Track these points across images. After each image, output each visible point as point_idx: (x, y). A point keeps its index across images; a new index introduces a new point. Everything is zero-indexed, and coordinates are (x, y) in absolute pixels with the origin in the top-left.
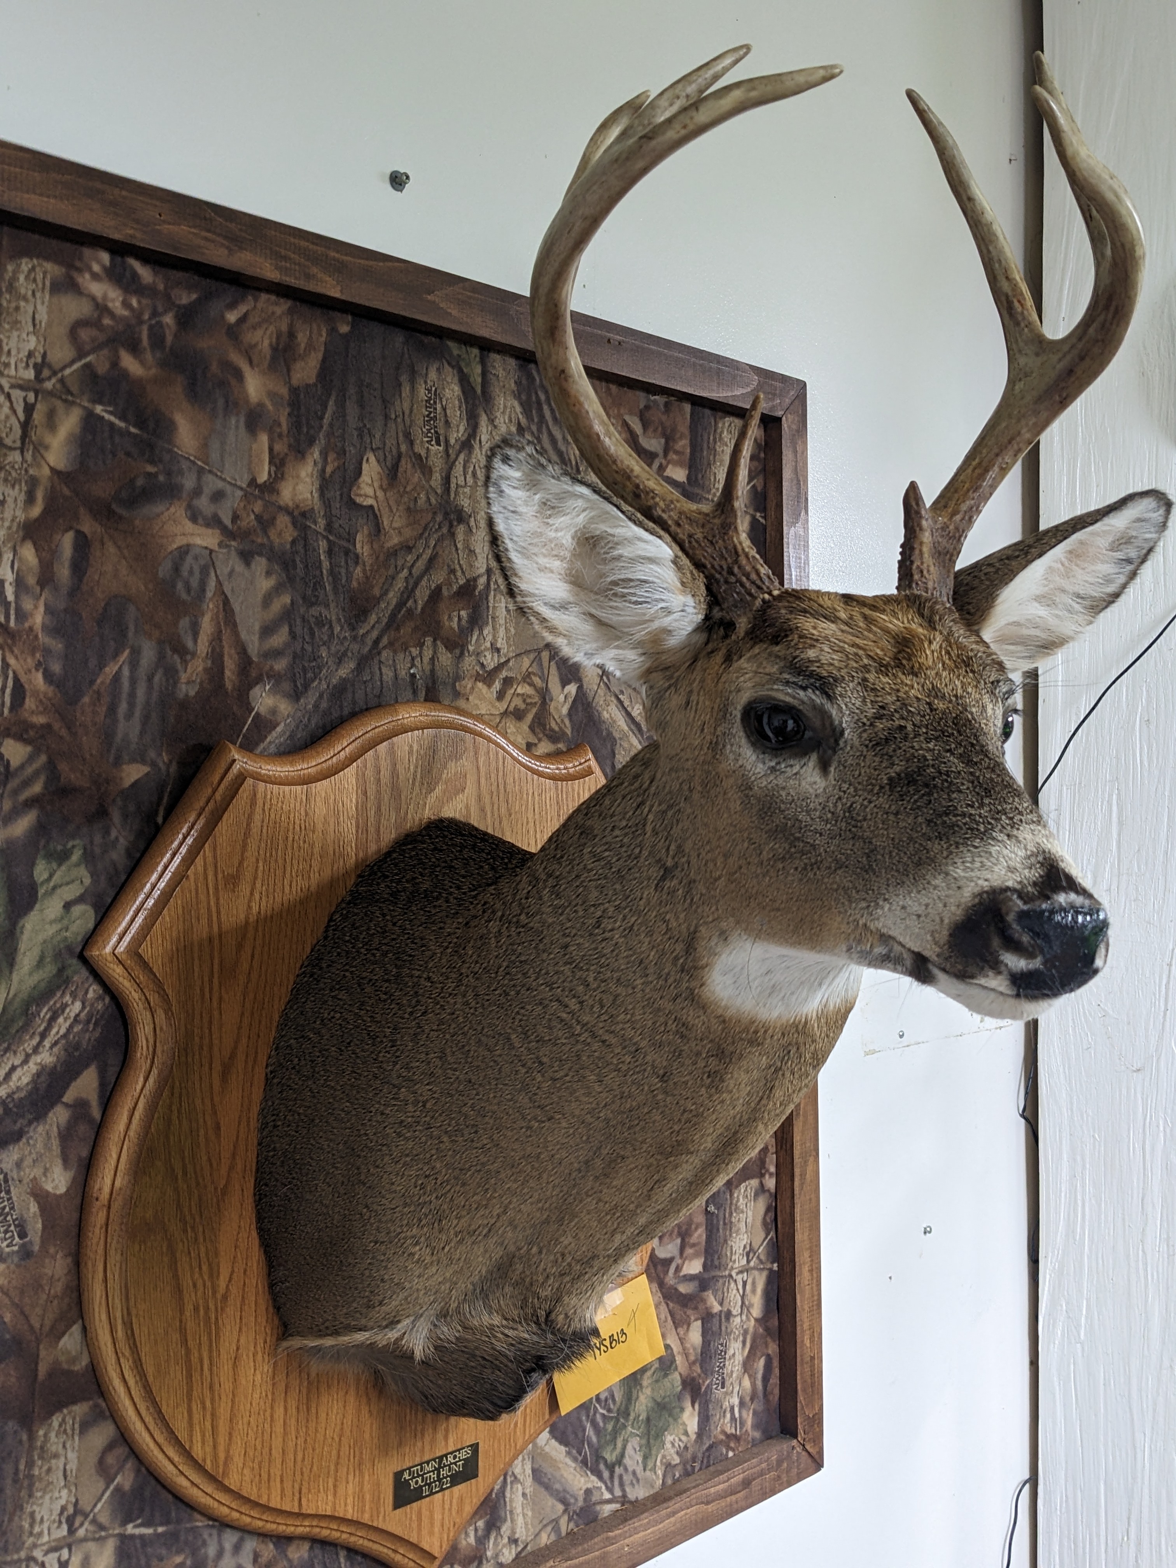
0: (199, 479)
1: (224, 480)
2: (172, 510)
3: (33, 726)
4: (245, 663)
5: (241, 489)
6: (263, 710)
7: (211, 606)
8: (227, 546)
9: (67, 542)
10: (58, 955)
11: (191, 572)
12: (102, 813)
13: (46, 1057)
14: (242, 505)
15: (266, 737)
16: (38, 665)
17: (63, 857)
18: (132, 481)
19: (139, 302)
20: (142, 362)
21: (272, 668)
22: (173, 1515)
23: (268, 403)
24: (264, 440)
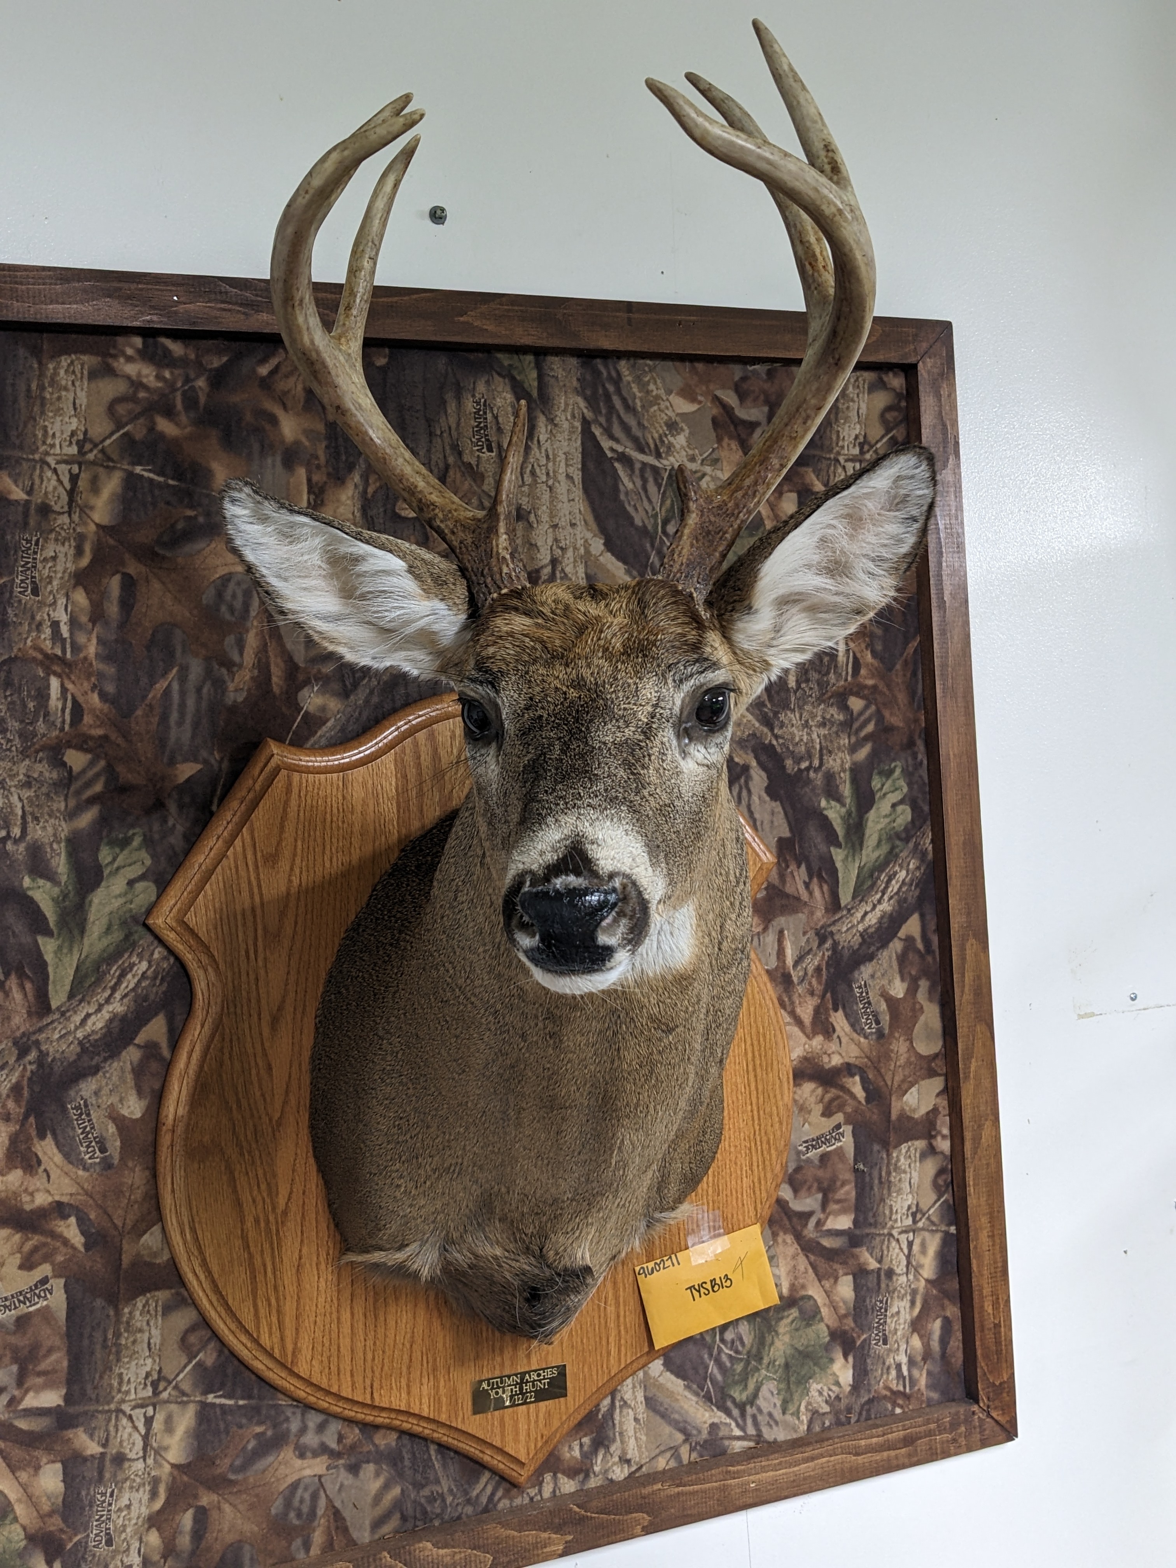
2: (213, 545)
3: (91, 738)
4: (292, 669)
6: (311, 709)
7: (255, 623)
9: (114, 584)
10: (124, 923)
11: (234, 596)
12: (159, 805)
13: (117, 1007)
15: (316, 732)
16: (94, 688)
17: (124, 843)
18: (173, 526)
19: (172, 373)
20: (177, 424)
21: (319, 671)
22: (255, 1392)
23: (304, 440)
24: (301, 473)
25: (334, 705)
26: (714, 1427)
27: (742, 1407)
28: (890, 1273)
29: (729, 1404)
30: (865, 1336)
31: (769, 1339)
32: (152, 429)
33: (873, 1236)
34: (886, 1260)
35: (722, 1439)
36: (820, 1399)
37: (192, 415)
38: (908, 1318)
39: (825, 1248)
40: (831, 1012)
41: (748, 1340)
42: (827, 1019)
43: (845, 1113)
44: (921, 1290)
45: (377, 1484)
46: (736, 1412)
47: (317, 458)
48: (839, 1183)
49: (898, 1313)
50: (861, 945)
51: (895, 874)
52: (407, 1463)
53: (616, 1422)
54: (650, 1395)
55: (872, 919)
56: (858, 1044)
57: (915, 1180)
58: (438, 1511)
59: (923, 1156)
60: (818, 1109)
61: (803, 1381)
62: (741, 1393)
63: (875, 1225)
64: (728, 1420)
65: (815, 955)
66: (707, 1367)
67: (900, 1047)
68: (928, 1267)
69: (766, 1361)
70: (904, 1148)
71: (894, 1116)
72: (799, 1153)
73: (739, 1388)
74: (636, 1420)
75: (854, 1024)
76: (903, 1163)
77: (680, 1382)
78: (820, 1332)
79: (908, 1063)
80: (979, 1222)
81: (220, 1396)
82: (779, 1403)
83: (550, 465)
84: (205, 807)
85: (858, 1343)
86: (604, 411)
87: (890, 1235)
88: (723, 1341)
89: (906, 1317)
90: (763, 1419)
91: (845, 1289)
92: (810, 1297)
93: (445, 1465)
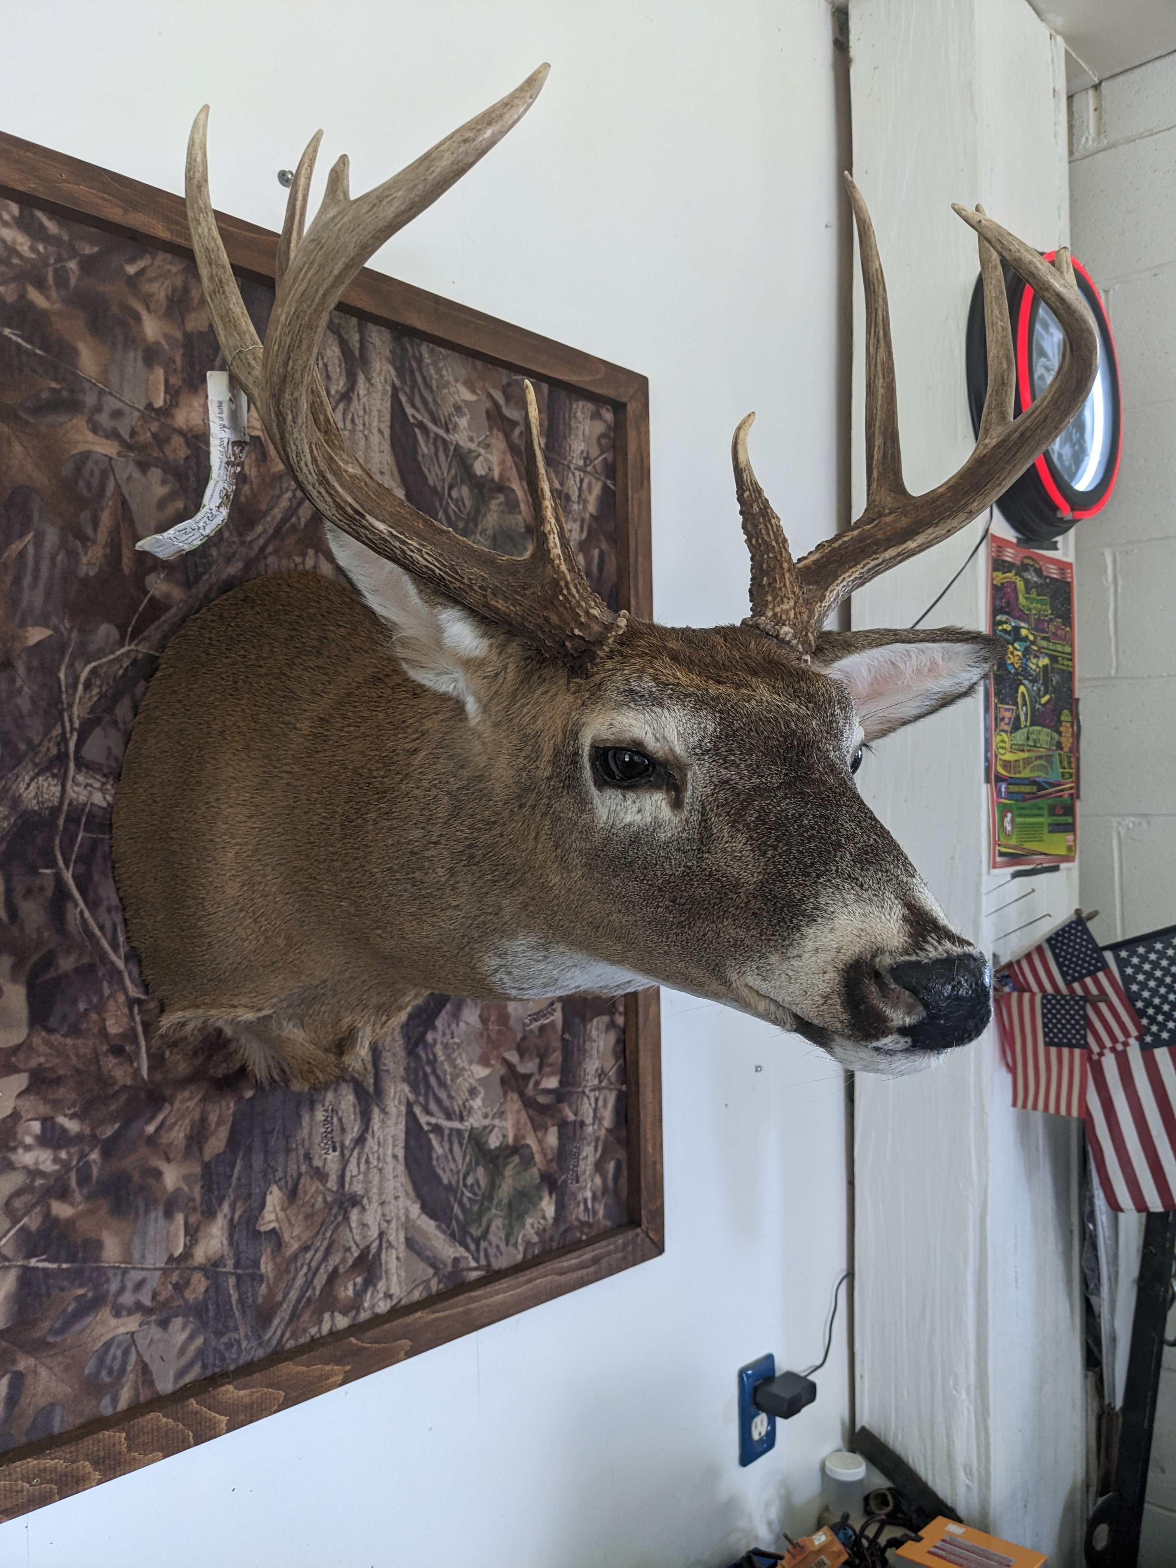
0: (99, 399)
1: (123, 402)
2: (75, 421)
5: (139, 410)
6: (157, 594)
7: (110, 504)
8: (125, 456)
11: (92, 474)
12: (8, 665)
14: (140, 423)
15: (160, 617)
18: (38, 394)
19: (45, 248)
20: (48, 298)
22: (80, 1255)
23: (163, 342)
24: (160, 373)
25: (178, 593)
26: (456, 1260)
27: (477, 1242)
28: (582, 1124)
29: (469, 1240)
30: (563, 1177)
31: (497, 1183)
32: (23, 296)
33: (571, 1094)
34: (580, 1113)
35: (463, 1270)
36: (532, 1231)
37: (63, 293)
38: (593, 1160)
39: (540, 1104)
41: (483, 1183)
44: (602, 1137)
45: (184, 1336)
46: (473, 1247)
47: (174, 362)
48: (550, 1050)
49: (587, 1156)
52: (211, 1314)
53: (383, 1262)
54: (409, 1235)
57: (601, 1048)
58: (234, 1356)
59: (607, 1028)
61: (521, 1217)
62: (477, 1229)
63: (573, 1085)
64: (467, 1254)
66: (452, 1209)
68: (608, 1118)
69: (495, 1202)
70: (595, 1021)
72: (524, 1025)
73: (476, 1225)
74: (398, 1258)
76: (594, 1033)
77: (432, 1223)
78: (534, 1174)
80: (646, 1079)
81: (43, 1260)
82: (503, 1237)
83: (366, 417)
84: (53, 673)
85: (560, 1182)
86: (409, 383)
87: (584, 1093)
88: (465, 1185)
89: (591, 1160)
90: (492, 1251)
91: (552, 1138)
92: (528, 1146)
93: (244, 1313)
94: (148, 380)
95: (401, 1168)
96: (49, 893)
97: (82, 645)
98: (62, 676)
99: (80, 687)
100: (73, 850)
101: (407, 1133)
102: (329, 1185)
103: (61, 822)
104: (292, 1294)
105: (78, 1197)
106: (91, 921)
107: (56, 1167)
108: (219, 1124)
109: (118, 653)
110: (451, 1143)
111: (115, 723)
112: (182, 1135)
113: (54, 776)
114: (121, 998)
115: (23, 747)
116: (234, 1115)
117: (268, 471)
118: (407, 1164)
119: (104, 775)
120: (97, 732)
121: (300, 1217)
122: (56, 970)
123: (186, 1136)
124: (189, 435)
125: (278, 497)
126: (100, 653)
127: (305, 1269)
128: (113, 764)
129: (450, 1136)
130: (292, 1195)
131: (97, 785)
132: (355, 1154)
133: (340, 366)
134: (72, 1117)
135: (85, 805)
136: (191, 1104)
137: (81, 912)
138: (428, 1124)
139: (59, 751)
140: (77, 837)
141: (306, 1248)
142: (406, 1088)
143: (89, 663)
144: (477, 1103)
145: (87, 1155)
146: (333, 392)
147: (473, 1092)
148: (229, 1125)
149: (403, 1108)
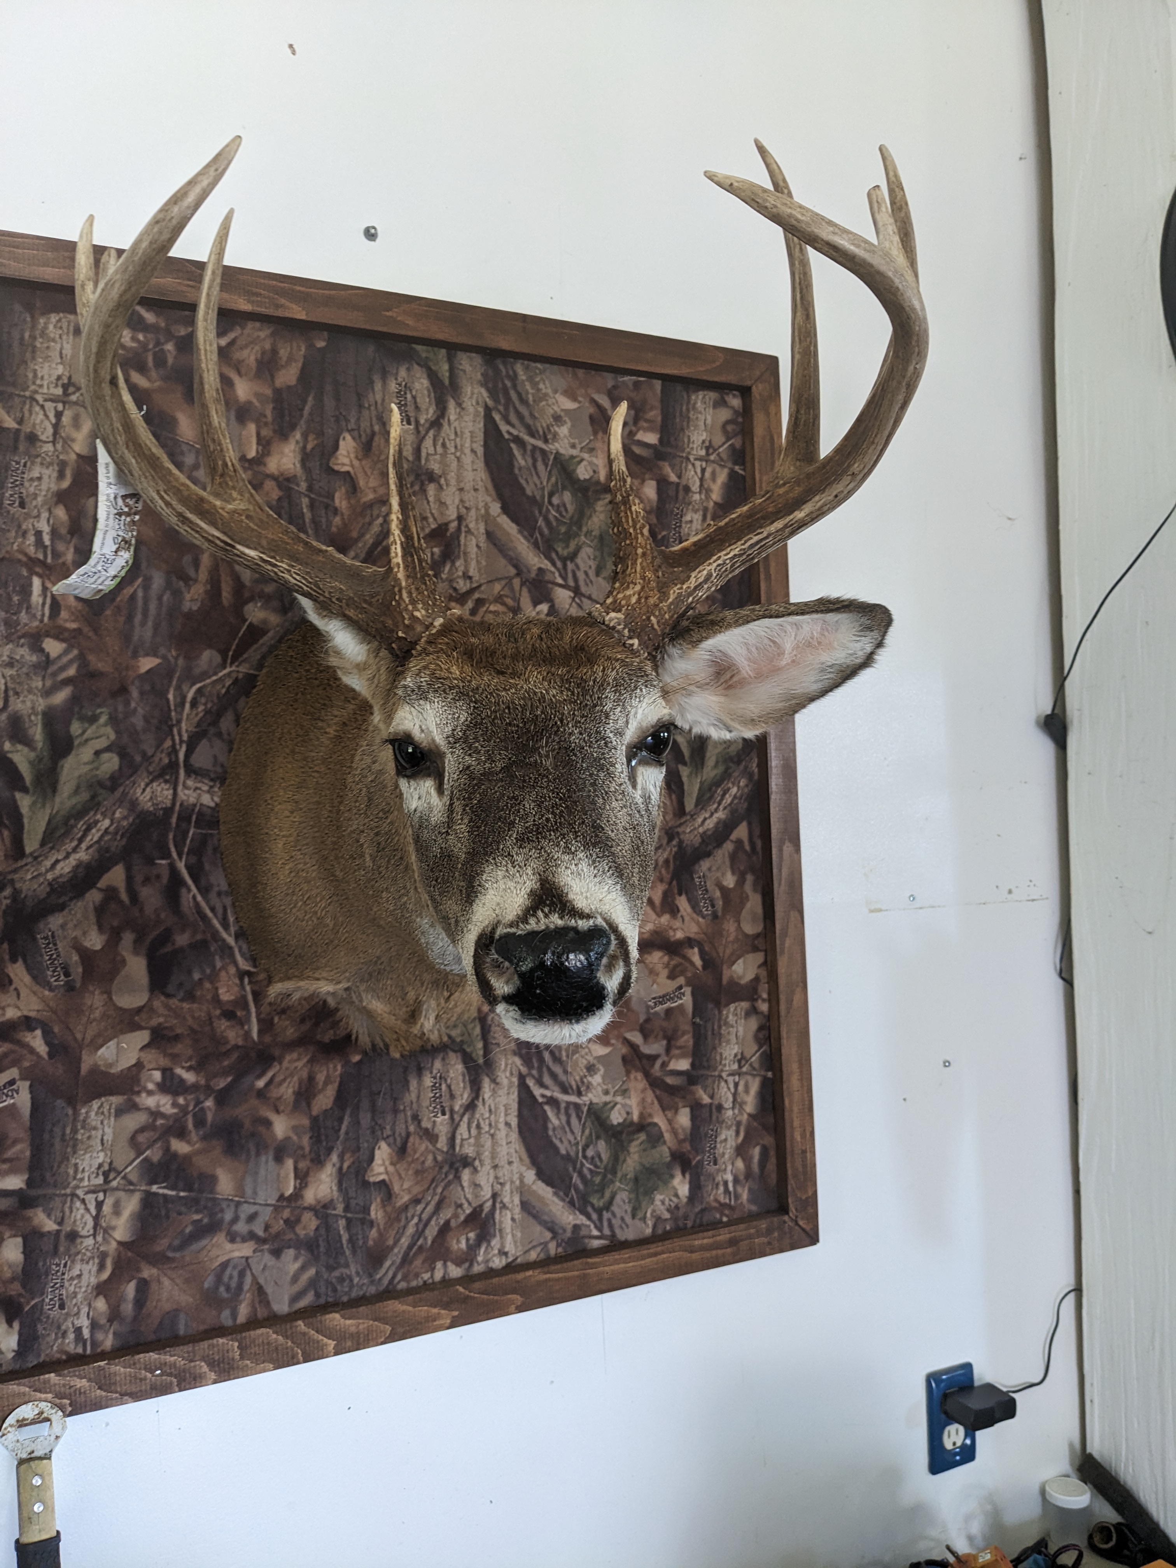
3: (66, 630)
4: (239, 587)
6: (255, 621)
10: (90, 786)
12: (123, 691)
13: (82, 856)
15: (258, 641)
17: (93, 719)
19: (145, 337)
20: (148, 379)
21: (262, 591)
22: (196, 1186)
23: (255, 401)
24: (252, 428)
25: (274, 619)
26: (576, 1228)
27: (600, 1212)
28: (720, 1108)
29: (590, 1209)
30: (699, 1158)
31: (621, 1158)
33: (707, 1077)
34: (717, 1097)
35: (584, 1237)
36: (662, 1208)
37: (161, 372)
38: (734, 1144)
39: (668, 1085)
40: (677, 897)
41: (605, 1156)
42: (673, 902)
43: (686, 978)
44: (745, 1122)
45: (297, 1265)
46: (595, 1216)
47: (265, 416)
48: (680, 1033)
49: (726, 1140)
50: (701, 844)
51: (729, 789)
52: (322, 1249)
53: (497, 1221)
54: (525, 1199)
55: (710, 824)
56: (698, 923)
57: (741, 1033)
58: (347, 1289)
59: (748, 1014)
60: (664, 973)
61: (649, 1193)
62: (599, 1199)
63: (708, 1068)
64: (588, 1223)
65: (665, 850)
66: (571, 1178)
67: (730, 926)
68: (750, 1103)
69: (619, 1175)
70: (732, 1007)
71: (725, 980)
72: (648, 1007)
73: (598, 1196)
74: (513, 1219)
75: (695, 907)
76: (731, 1019)
77: (550, 1190)
78: (664, 1152)
79: (736, 939)
80: (791, 1067)
81: (164, 1188)
82: (629, 1210)
83: (458, 440)
84: (163, 695)
85: (694, 1163)
86: (503, 401)
87: (720, 1077)
88: (585, 1157)
89: (732, 1143)
90: (616, 1222)
91: (684, 1119)
92: (656, 1124)
93: (354, 1252)
94: (240, 435)
95: (514, 1136)
96: (165, 880)
97: (188, 669)
98: (171, 696)
99: (187, 706)
100: (185, 844)
101: (521, 1103)
102: (439, 1145)
103: (174, 820)
104: (403, 1240)
105: (194, 1137)
106: (203, 904)
107: (175, 1111)
108: (327, 1082)
109: (221, 674)
110: (568, 1116)
111: (219, 735)
112: (290, 1091)
113: (166, 782)
114: (232, 970)
115: (138, 758)
116: (341, 1076)
117: (358, 501)
118: (521, 1132)
119: (212, 780)
120: (204, 742)
121: (410, 1172)
122: (173, 944)
123: (294, 1092)
124: (281, 479)
125: (370, 524)
126: (205, 675)
127: (416, 1220)
128: (219, 770)
129: (567, 1109)
130: (401, 1151)
131: (206, 788)
132: (466, 1119)
133: (429, 396)
134: (189, 1069)
135: (195, 805)
136: (300, 1064)
137: (194, 897)
138: (543, 1096)
139: (170, 760)
140: (188, 832)
141: (417, 1201)
142: (518, 1061)
143: (194, 684)
144: (596, 1079)
145: (202, 1102)
146: (422, 421)
147: (591, 1069)
148: (336, 1085)
149: (515, 1080)
